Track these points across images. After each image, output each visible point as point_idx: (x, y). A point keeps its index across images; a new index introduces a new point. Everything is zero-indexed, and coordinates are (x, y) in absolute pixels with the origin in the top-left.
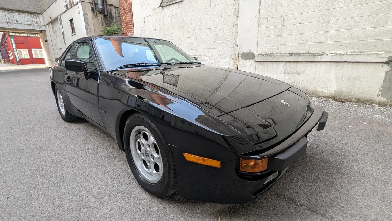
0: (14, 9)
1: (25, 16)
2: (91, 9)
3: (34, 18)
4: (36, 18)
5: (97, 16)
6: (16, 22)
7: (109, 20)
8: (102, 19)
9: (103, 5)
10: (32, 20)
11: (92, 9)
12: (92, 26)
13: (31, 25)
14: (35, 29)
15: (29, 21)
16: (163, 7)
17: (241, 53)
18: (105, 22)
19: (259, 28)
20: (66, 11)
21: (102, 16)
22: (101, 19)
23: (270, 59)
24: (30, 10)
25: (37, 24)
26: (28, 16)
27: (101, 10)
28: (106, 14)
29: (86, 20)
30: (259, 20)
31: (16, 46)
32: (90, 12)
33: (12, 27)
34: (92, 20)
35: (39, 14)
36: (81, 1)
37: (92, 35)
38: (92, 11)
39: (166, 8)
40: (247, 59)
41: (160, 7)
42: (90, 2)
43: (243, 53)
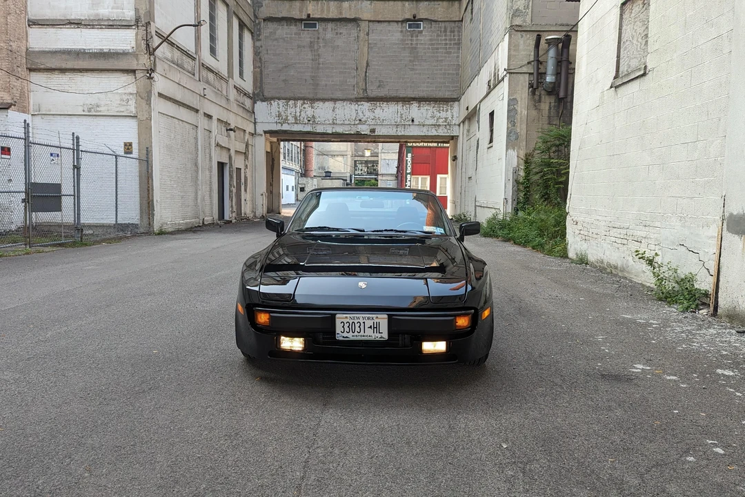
0: (413, 96)
1: (428, 108)
2: (529, 88)
3: (443, 110)
4: (447, 111)
5: (540, 101)
6: (410, 122)
7: (568, 108)
8: (550, 108)
9: (558, 74)
10: (439, 115)
11: (531, 86)
12: (524, 126)
13: (434, 125)
14: (440, 134)
15: (433, 117)
16: (616, 87)
17: (727, 214)
18: (558, 112)
20: (488, 94)
21: (553, 101)
22: (547, 108)
24: (440, 95)
25: (446, 122)
26: (434, 107)
27: (551, 86)
28: (562, 94)
29: (512, 114)
31: (412, 168)
32: (523, 94)
33: (403, 133)
34: (525, 112)
35: (454, 101)
36: (509, 72)
37: (519, 148)
38: (531, 91)
39: (622, 90)
40: (737, 233)
41: (611, 87)
42: (529, 72)
43: (731, 215)
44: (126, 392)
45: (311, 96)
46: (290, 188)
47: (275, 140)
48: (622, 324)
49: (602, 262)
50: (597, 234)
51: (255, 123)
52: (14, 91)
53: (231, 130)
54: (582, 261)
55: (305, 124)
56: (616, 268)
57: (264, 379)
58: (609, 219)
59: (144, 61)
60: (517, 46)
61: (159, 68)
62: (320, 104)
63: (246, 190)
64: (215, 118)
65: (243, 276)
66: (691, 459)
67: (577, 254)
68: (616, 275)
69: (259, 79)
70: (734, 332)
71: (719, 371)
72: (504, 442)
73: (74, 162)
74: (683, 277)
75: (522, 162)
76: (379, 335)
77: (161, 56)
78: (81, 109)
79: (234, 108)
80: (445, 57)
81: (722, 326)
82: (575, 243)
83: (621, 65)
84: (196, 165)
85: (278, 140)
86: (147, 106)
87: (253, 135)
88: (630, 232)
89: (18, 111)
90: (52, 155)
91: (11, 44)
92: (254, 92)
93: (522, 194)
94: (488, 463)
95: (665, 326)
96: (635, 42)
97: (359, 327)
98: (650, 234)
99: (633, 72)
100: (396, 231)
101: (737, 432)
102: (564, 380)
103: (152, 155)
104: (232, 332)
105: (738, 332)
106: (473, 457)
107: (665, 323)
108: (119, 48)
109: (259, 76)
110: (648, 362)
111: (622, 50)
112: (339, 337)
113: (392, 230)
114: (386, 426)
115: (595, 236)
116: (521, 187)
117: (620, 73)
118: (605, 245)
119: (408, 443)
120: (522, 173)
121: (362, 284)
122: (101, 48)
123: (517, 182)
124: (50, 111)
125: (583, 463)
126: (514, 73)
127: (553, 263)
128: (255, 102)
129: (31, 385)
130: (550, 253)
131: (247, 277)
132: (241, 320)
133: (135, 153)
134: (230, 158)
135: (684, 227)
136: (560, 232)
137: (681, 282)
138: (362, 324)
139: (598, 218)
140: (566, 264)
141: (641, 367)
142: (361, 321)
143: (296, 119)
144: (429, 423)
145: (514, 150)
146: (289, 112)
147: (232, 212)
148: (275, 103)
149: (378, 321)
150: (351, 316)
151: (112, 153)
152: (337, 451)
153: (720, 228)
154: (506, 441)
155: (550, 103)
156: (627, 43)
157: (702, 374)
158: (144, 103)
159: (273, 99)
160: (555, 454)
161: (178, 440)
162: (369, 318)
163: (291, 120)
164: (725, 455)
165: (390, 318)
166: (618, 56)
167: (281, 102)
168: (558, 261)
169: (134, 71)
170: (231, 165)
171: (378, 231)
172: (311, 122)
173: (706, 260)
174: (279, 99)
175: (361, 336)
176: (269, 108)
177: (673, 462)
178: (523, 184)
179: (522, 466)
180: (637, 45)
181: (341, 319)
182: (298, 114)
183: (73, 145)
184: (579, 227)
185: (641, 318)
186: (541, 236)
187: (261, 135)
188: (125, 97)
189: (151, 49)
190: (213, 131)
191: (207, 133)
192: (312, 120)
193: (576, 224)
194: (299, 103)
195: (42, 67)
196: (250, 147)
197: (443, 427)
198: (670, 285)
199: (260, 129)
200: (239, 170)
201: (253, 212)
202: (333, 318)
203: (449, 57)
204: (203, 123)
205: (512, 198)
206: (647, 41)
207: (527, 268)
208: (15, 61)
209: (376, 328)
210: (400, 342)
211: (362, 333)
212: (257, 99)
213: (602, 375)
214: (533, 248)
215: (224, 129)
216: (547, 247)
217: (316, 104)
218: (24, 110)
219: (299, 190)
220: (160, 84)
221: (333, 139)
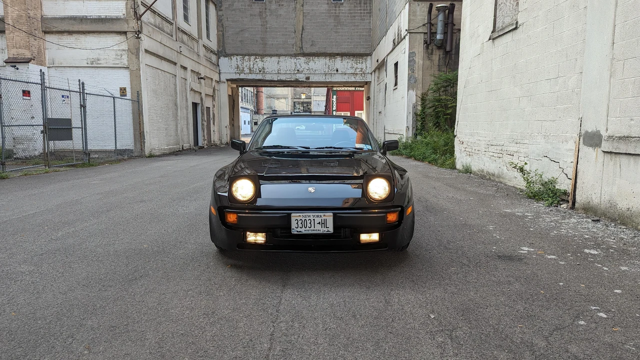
0: (337, 52)
1: (349, 61)
2: (424, 44)
3: (359, 63)
4: (362, 63)
5: (432, 54)
6: (336, 72)
7: (453, 59)
8: (439, 59)
9: (445, 33)
10: (356, 66)
11: (425, 42)
12: (421, 73)
13: (353, 74)
14: (357, 81)
15: (352, 68)
16: (493, 39)
17: (583, 132)
18: (446, 62)
19: (612, 79)
20: (393, 50)
21: (441, 53)
22: (437, 59)
23: (623, 148)
24: (357, 51)
25: (361, 71)
26: (352, 60)
27: (440, 42)
28: (448, 49)
29: (412, 64)
30: (612, 64)
31: (337, 107)
32: (420, 49)
33: (330, 80)
34: (421, 62)
35: (368, 56)
36: (409, 32)
37: (417, 89)
38: (426, 46)
39: (497, 41)
40: (591, 146)
41: (490, 39)
42: (424, 32)
43: (587, 132)
44: (121, 280)
45: (261, 53)
46: (247, 123)
47: (235, 86)
48: (505, 216)
49: (483, 171)
50: (479, 151)
51: (220, 73)
52: (33, 48)
53: (202, 78)
54: (467, 171)
55: (257, 74)
56: (494, 175)
57: (234, 266)
58: (488, 139)
59: (133, 25)
60: (415, 12)
61: (145, 30)
62: (268, 59)
63: (214, 124)
64: (189, 69)
65: (214, 185)
66: (582, 323)
67: (463, 166)
68: (493, 181)
69: (221, 40)
70: (590, 220)
71: (587, 251)
72: (431, 313)
73: (80, 102)
74: (547, 180)
75: (419, 99)
76: (326, 229)
77: (146, 21)
78: (86, 62)
79: (204, 62)
80: (361, 23)
81: (580, 216)
82: (461, 158)
83: (497, 23)
84: (176, 105)
85: (237, 86)
86: (137, 60)
87: (218, 82)
88: (505, 148)
89: (37, 64)
90: (63, 96)
91: (29, 12)
92: (218, 50)
93: (419, 123)
94: (421, 331)
95: (538, 217)
96: (508, 4)
97: (310, 223)
98: (521, 149)
99: (507, 27)
100: (335, 148)
101: (612, 299)
102: (470, 261)
103: (142, 97)
104: (207, 229)
105: (593, 221)
106: (408, 327)
107: (537, 215)
108: (114, 15)
109: (221, 38)
110: (531, 245)
111: (498, 10)
112: (294, 232)
113: (331, 147)
114: (335, 302)
115: (477, 152)
116: (419, 118)
117: (497, 28)
118: (485, 158)
119: (354, 316)
120: (419, 108)
121: (311, 189)
122: (99, 15)
123: (416, 114)
124: (61, 64)
125: (498, 329)
126: (413, 33)
127: (445, 173)
128: (219, 58)
129: (43, 276)
130: (442, 165)
131: (218, 185)
132: (214, 220)
133: (129, 96)
134: (202, 99)
135: (548, 143)
136: (449, 150)
137: (544, 184)
138: (313, 221)
139: (480, 138)
140: (455, 173)
141: (527, 249)
142: (312, 218)
143: (250, 70)
144: (369, 299)
145: (413, 91)
146: (245, 64)
147: (204, 140)
148: (234, 59)
149: (325, 218)
150: (304, 214)
151: (110, 95)
152: (297, 325)
153: (577, 142)
154: (433, 312)
155: (440, 55)
156: (502, 6)
157: (574, 253)
158: (134, 57)
159: (233, 55)
160: (473, 322)
161: (164, 319)
162: (318, 216)
163: (247, 71)
164: (608, 318)
165: (335, 215)
166: (495, 16)
167: (238, 58)
168: (449, 171)
169: (125, 33)
170: (202, 105)
171: (320, 148)
172: (262, 72)
173: (565, 167)
174: (237, 55)
175: (312, 230)
176: (230, 62)
177: (569, 326)
178: (420, 115)
179: (449, 333)
180: (510, 6)
181: (295, 217)
182: (252, 66)
183: (80, 89)
184: (465, 145)
185: (519, 211)
186: (435, 153)
187: (225, 82)
188: (119, 53)
189: (138, 16)
190: (188, 79)
191: (183, 81)
192: (262, 71)
193: (462, 144)
194: (253, 58)
195: (54, 30)
196: (216, 91)
197: (381, 302)
198: (537, 187)
199: (223, 78)
200: (208, 108)
201: (220, 140)
202: (289, 215)
203: (363, 23)
204: (180, 73)
205: (413, 126)
206: (518, 3)
207: (427, 177)
208: (33, 25)
209: (324, 224)
210: (342, 234)
211: (312, 228)
212: (220, 55)
213: (499, 256)
214: (429, 162)
215: (196, 78)
216: (439, 161)
217: (265, 59)
218: (42, 63)
219: (253, 124)
220: (146, 43)
221: (278, 85)
